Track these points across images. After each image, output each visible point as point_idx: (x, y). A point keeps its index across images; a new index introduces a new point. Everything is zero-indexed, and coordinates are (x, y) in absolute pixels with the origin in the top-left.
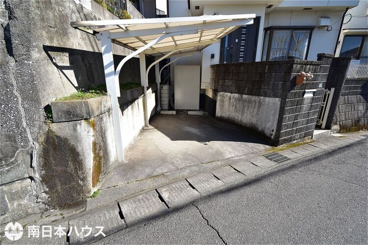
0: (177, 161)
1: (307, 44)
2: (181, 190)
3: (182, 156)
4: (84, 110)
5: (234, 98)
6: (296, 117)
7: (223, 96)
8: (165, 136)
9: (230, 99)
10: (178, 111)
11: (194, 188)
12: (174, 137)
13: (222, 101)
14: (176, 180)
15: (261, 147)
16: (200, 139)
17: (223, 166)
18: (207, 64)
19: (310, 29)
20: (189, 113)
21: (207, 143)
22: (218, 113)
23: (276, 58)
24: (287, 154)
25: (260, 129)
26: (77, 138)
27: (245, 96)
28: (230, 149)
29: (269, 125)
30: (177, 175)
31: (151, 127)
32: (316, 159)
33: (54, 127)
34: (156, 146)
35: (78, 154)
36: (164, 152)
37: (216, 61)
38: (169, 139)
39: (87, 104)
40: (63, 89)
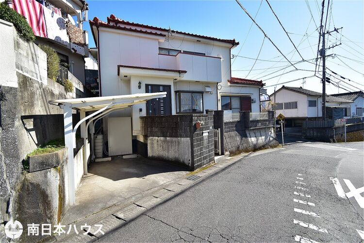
0: (123, 194)
1: (201, 101)
2: (132, 210)
3: (127, 189)
4: (54, 160)
5: (160, 140)
6: (201, 149)
7: (152, 140)
8: (107, 179)
9: (158, 142)
10: (113, 157)
11: (141, 207)
12: (116, 178)
13: (152, 144)
14: (127, 206)
15: (184, 173)
16: (138, 176)
17: (159, 190)
18: (136, 116)
19: (202, 93)
20: (124, 157)
21: (145, 177)
22: (150, 154)
23: (185, 110)
24: (200, 175)
25: (182, 161)
26: (47, 183)
27: (168, 138)
28: (163, 178)
29: (186, 157)
30: (126, 203)
31: (90, 174)
32: (216, 173)
33: (29, 176)
34: (101, 188)
35: (47, 196)
36: (110, 190)
37: (144, 113)
38: (111, 180)
39: (57, 155)
40: (30, 147)
